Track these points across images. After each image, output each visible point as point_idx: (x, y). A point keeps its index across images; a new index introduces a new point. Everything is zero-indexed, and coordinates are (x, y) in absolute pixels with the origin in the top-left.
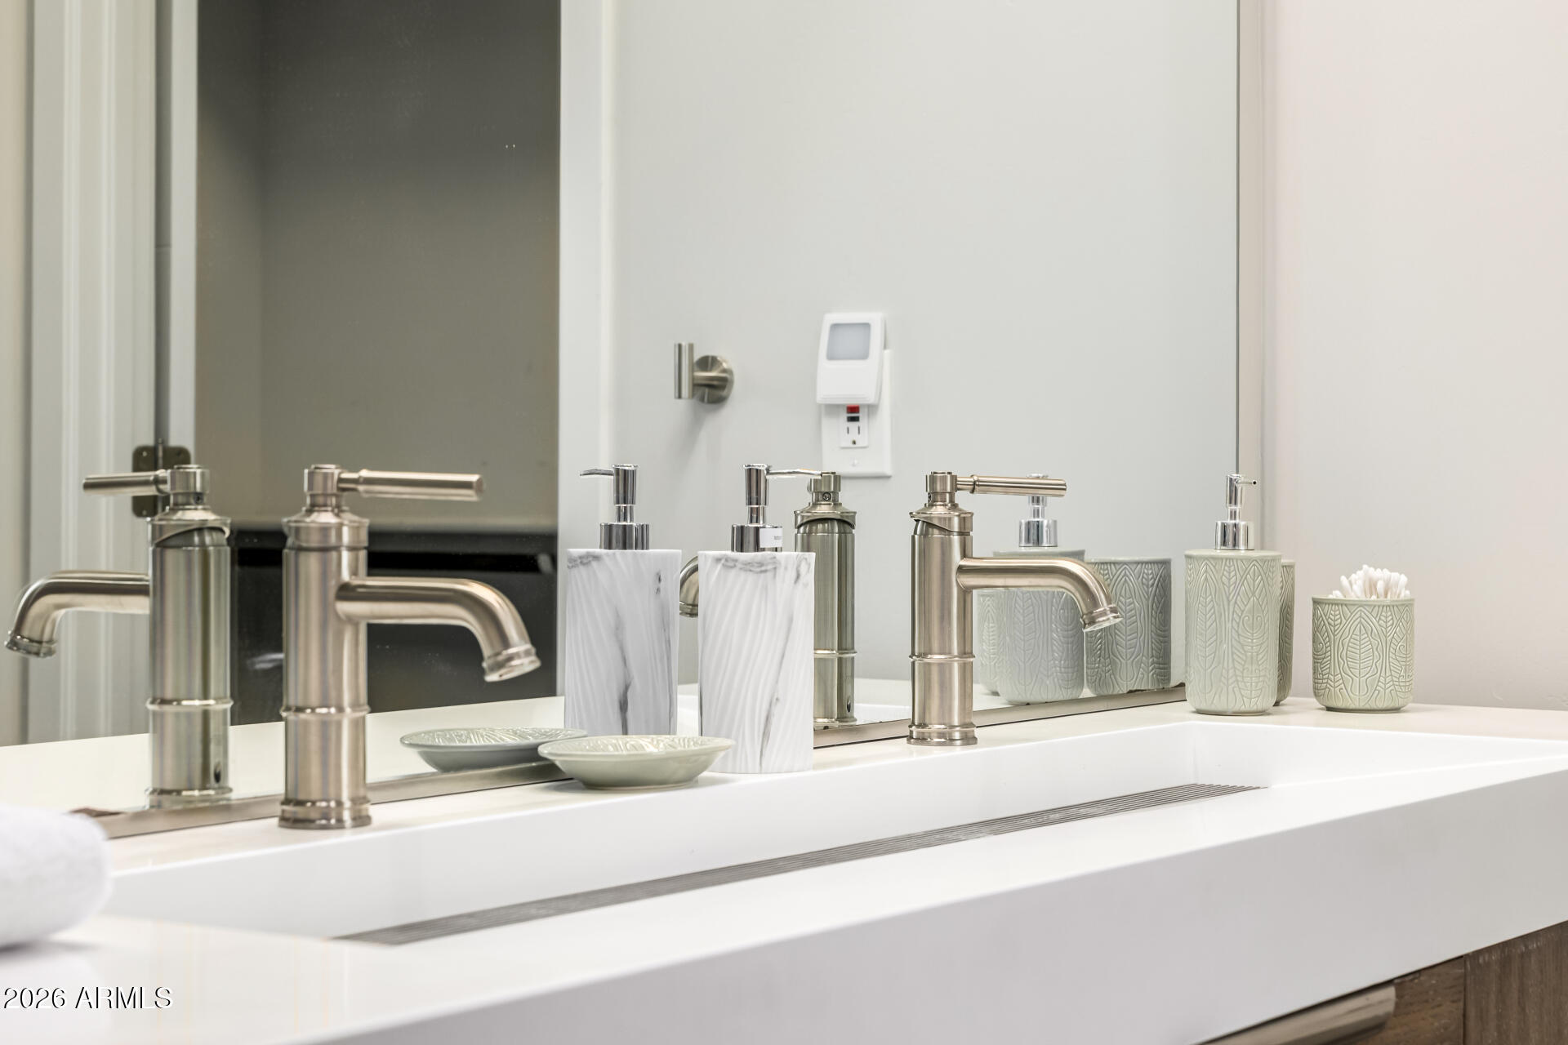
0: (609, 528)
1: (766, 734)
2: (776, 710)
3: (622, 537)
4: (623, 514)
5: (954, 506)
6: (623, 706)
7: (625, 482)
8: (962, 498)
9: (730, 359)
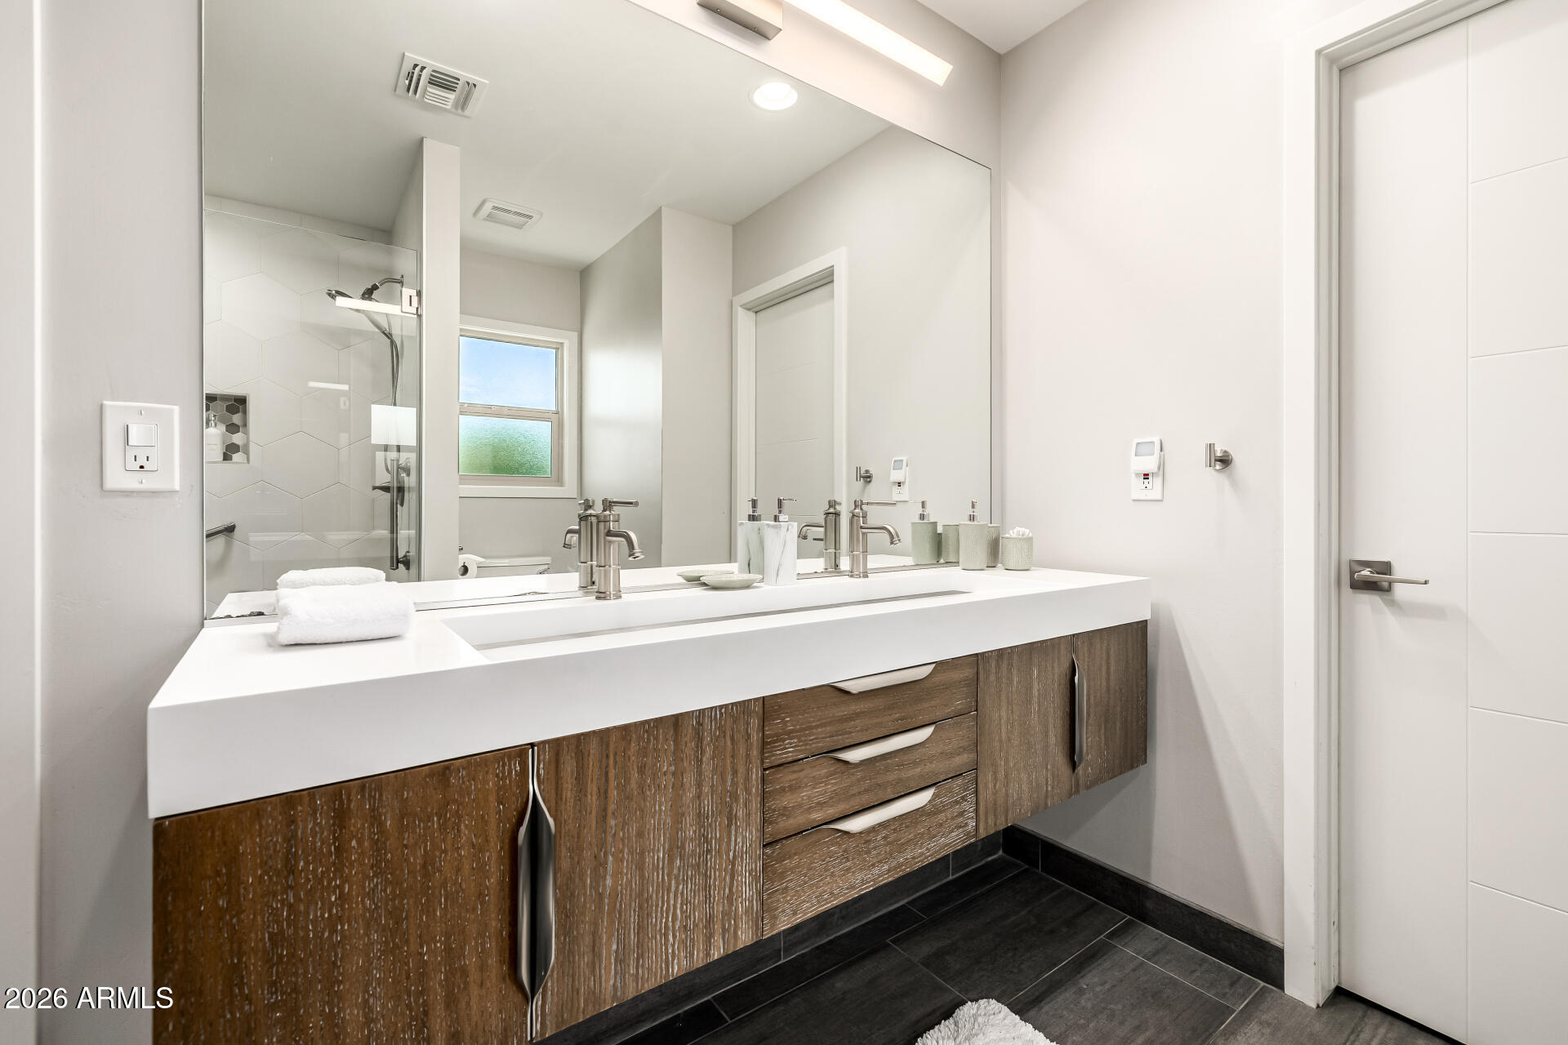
0: (749, 515)
1: (777, 574)
2: (781, 568)
3: (752, 518)
4: (754, 512)
5: (861, 509)
6: (749, 565)
7: (754, 503)
8: (864, 507)
9: (872, 471)
